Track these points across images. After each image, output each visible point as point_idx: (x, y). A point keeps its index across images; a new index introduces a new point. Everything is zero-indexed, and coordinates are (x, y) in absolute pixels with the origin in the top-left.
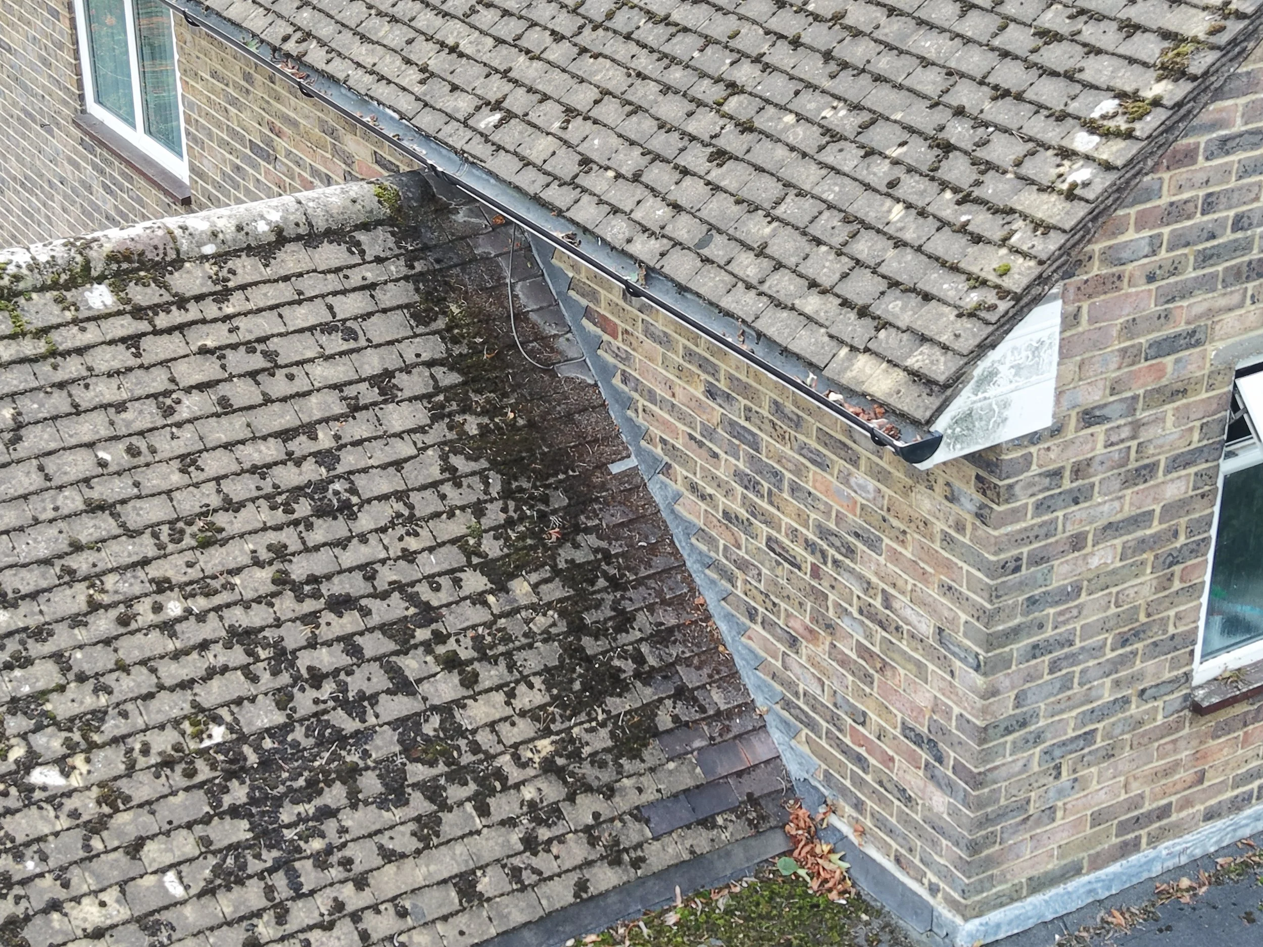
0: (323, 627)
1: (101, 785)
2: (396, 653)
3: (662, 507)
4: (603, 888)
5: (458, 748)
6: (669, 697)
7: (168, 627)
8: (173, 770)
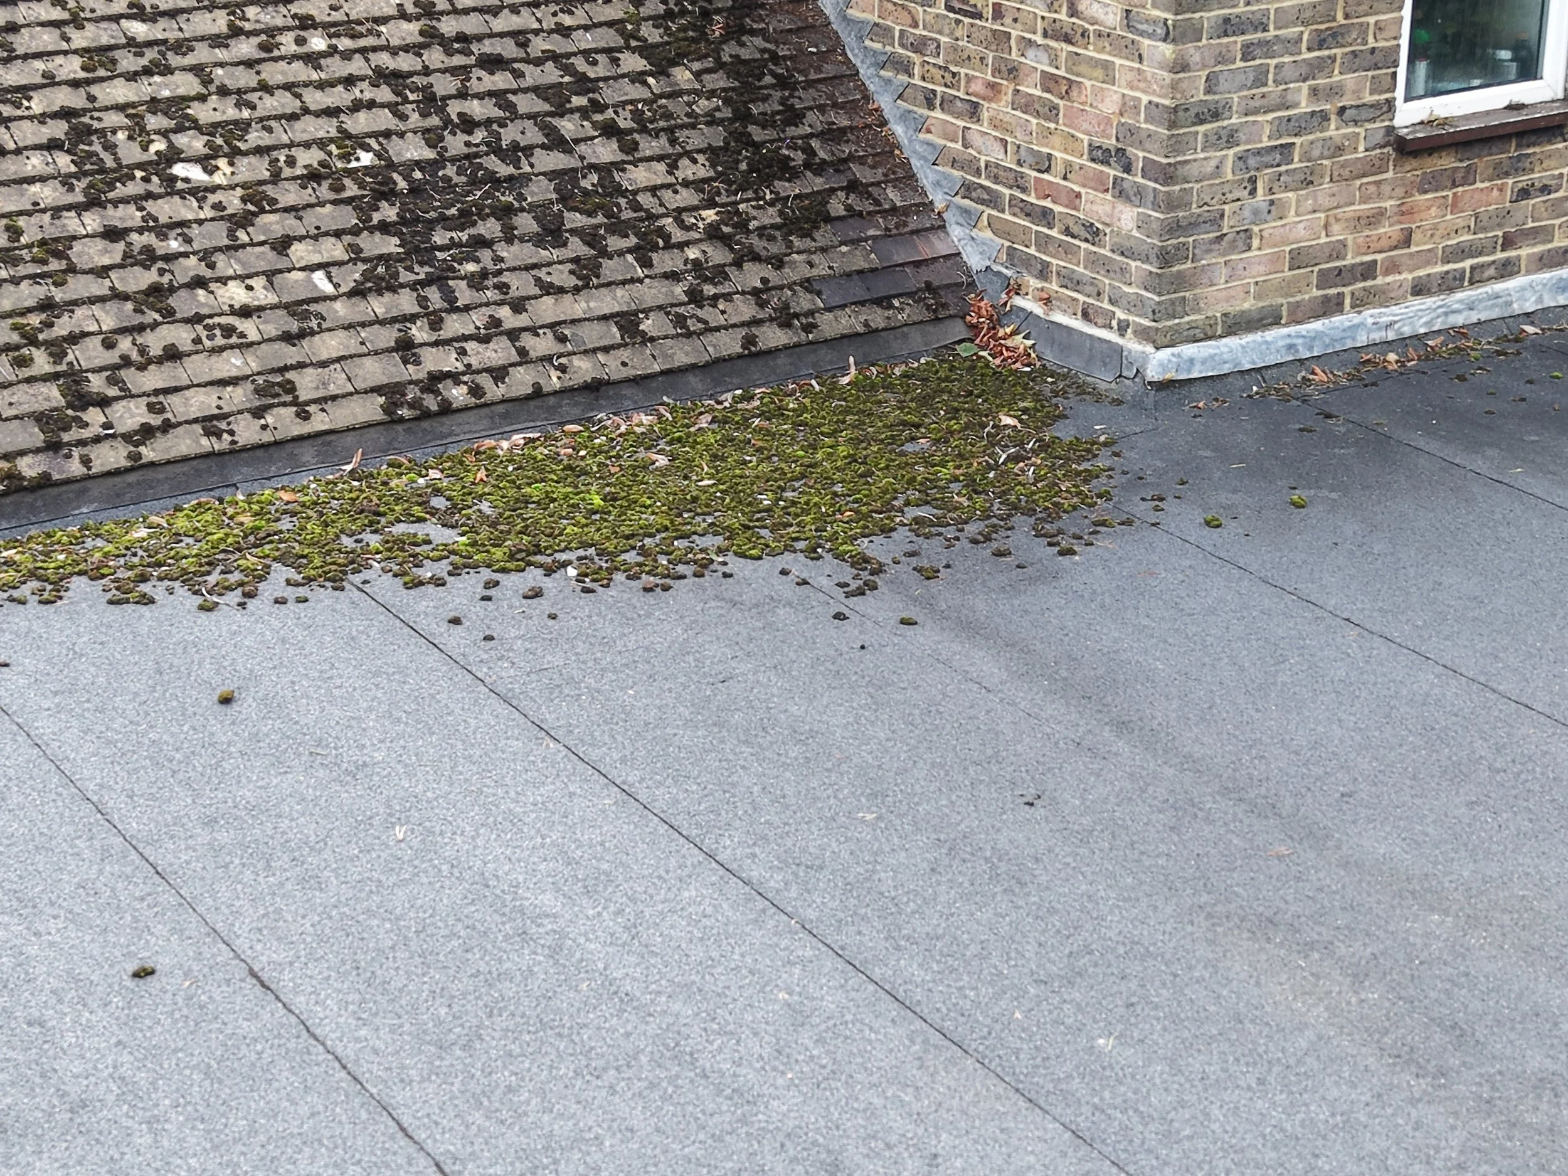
0: (474, 81)
1: (244, 186)
2: (552, 114)
3: (832, 18)
4: (772, 344)
5: (618, 205)
6: (842, 189)
7: (312, 59)
8: (319, 185)
